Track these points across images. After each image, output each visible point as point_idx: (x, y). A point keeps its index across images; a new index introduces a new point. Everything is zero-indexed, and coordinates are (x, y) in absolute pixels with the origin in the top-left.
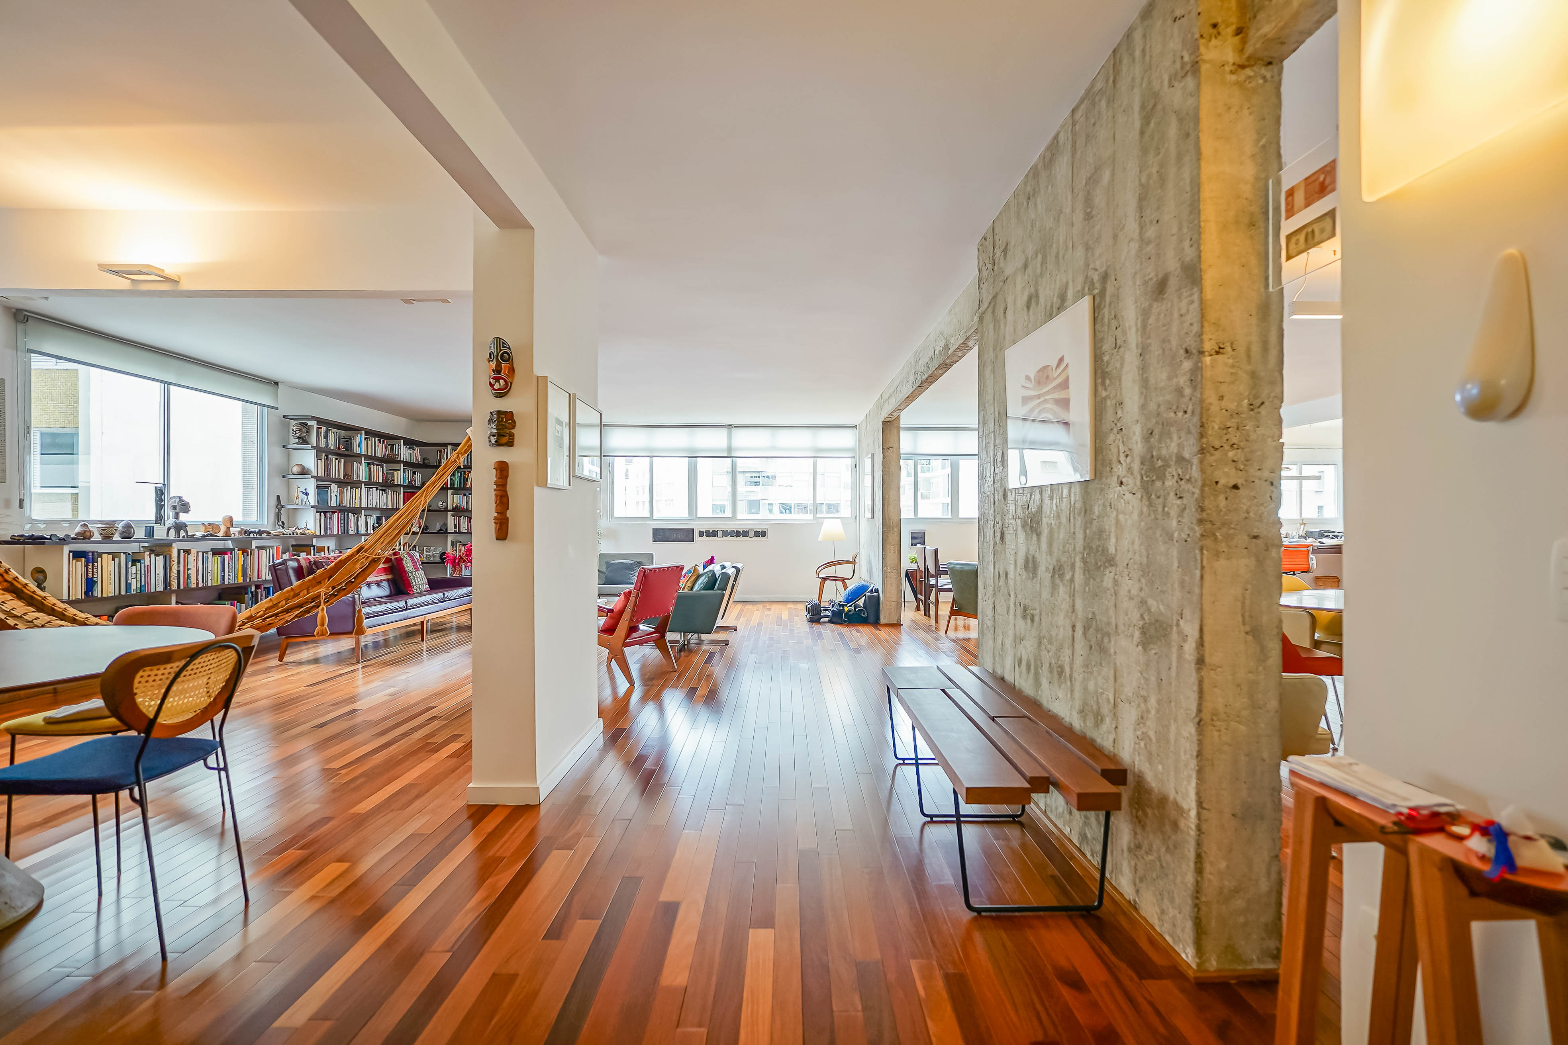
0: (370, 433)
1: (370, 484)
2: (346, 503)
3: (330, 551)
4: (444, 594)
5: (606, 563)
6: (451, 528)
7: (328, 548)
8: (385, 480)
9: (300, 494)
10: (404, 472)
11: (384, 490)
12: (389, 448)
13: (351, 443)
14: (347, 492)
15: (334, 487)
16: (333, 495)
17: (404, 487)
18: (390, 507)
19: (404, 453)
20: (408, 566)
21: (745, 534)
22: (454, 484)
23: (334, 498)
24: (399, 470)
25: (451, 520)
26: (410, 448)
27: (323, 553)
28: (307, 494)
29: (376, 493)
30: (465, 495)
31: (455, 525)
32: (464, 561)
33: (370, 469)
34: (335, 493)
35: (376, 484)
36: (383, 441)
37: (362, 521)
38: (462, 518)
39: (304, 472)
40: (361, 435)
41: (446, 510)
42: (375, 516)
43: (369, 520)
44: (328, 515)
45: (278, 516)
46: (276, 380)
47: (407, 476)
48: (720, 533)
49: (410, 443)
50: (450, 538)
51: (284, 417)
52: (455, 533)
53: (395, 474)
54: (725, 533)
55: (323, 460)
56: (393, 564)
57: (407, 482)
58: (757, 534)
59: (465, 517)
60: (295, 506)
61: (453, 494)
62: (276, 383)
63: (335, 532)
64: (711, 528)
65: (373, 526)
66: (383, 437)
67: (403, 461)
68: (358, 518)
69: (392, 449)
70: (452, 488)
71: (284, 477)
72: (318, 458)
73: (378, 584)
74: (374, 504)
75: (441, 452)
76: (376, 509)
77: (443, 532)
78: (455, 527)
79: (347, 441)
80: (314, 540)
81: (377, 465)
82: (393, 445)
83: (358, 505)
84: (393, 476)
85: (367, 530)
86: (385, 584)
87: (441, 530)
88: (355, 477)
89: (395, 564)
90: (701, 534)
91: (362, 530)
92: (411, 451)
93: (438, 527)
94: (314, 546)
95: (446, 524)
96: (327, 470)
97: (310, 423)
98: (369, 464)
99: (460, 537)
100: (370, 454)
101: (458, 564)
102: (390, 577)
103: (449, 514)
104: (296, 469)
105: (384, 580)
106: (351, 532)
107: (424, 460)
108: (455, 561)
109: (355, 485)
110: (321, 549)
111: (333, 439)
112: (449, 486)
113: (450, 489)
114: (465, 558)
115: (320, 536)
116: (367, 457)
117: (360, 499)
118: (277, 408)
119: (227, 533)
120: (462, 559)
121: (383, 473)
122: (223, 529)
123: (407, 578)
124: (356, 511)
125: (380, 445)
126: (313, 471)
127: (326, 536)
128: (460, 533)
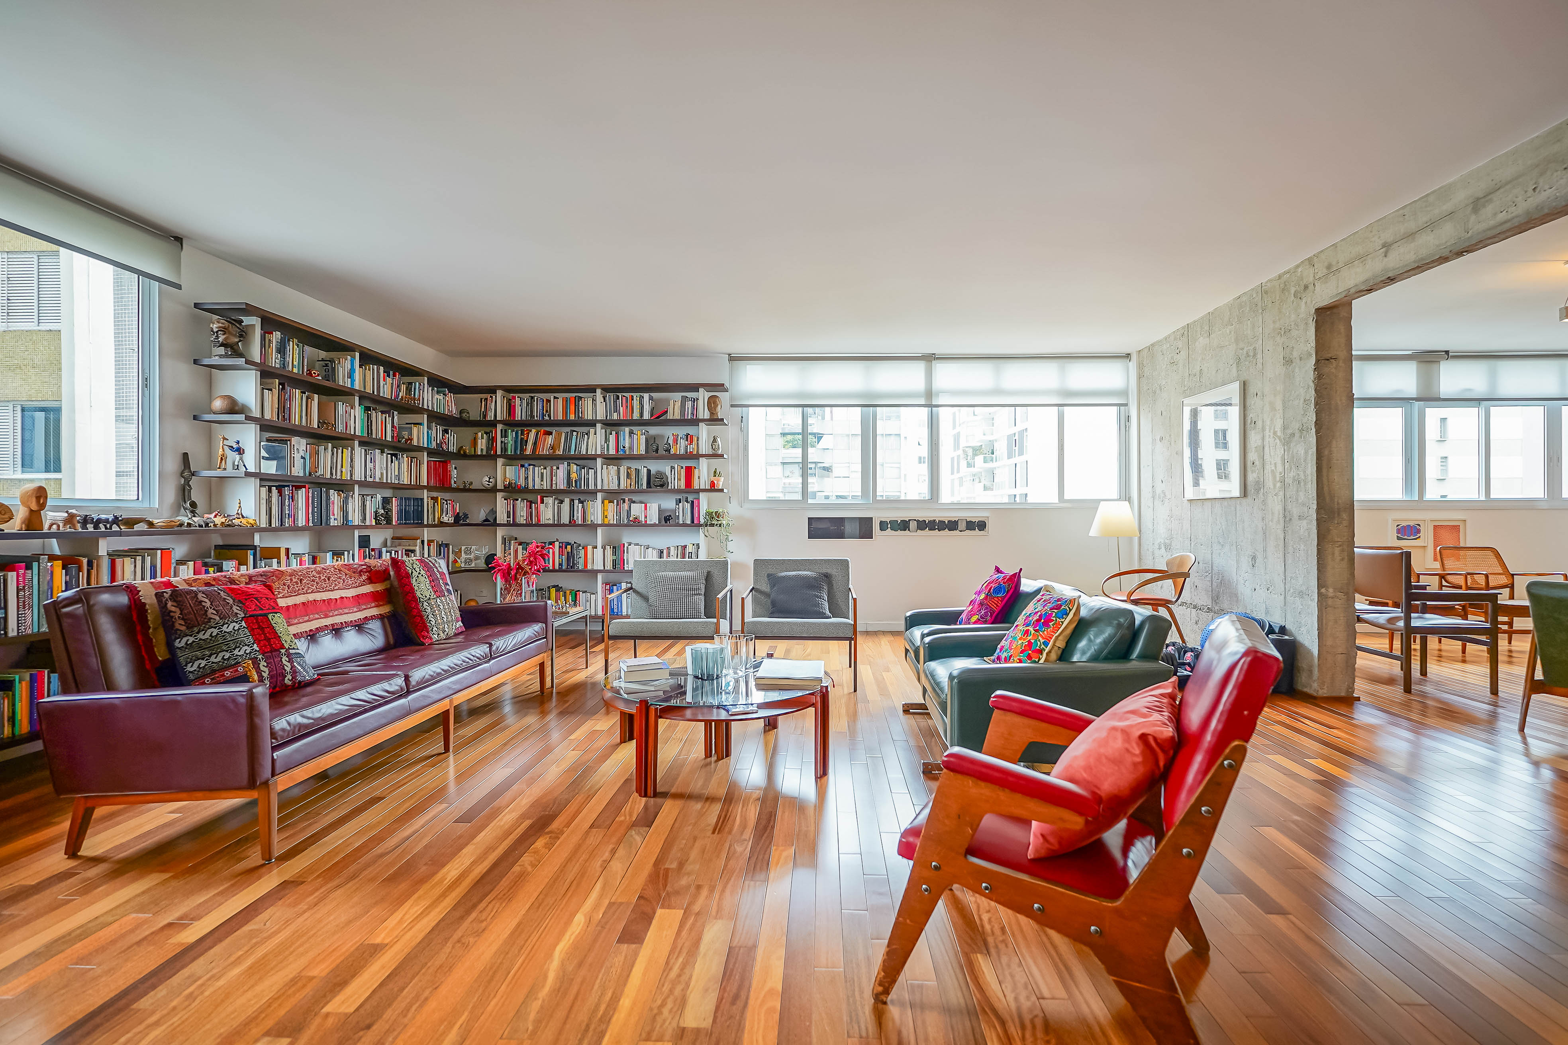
0: (368, 358)
1: (367, 443)
2: (324, 471)
3: (292, 557)
4: (491, 645)
5: (769, 575)
6: (501, 517)
7: (287, 550)
8: (397, 437)
9: (228, 451)
10: (429, 428)
11: (396, 455)
12: (403, 387)
13: (334, 369)
14: (326, 454)
15: (299, 443)
16: (297, 456)
17: (431, 453)
18: (406, 481)
19: (429, 398)
20: (422, 586)
21: (952, 526)
22: (506, 450)
23: (299, 462)
24: (420, 424)
25: (501, 506)
26: (438, 392)
27: (275, 561)
28: (240, 451)
29: (380, 459)
30: (522, 466)
31: (509, 513)
32: (526, 573)
33: (369, 417)
34: (302, 453)
35: (382, 446)
36: (394, 375)
37: (354, 505)
38: (518, 502)
39: (234, 408)
40: (354, 357)
41: (494, 490)
42: (379, 497)
43: (368, 503)
44: (287, 491)
45: (184, 491)
46: (179, 231)
47: (434, 435)
48: (912, 525)
49: (438, 383)
50: (500, 533)
51: (196, 305)
52: (508, 525)
53: (415, 430)
54: (922, 525)
55: (276, 391)
56: (392, 585)
57: (434, 445)
58: (971, 526)
59: (523, 500)
60: (218, 473)
61: (505, 465)
62: (179, 240)
63: (301, 522)
64: (899, 515)
65: (376, 513)
66: (393, 367)
67: (427, 410)
68: (347, 498)
69: (409, 390)
70: (504, 455)
71: (195, 418)
72: (264, 386)
73: (360, 626)
74: (378, 475)
75: (486, 399)
76: (381, 485)
77: (490, 523)
78: (509, 517)
79: (326, 365)
80: (257, 537)
81: (382, 412)
82: (410, 383)
83: (346, 476)
84: (411, 434)
85: (365, 519)
86: (375, 626)
87: (486, 520)
88: (340, 428)
89: (396, 583)
90: (883, 526)
91: (355, 518)
92: (441, 397)
93: (482, 515)
94: (254, 548)
95: (494, 512)
96: (283, 409)
97: (247, 320)
98: (367, 409)
99: (514, 532)
100: (369, 390)
101: (516, 579)
102: (385, 609)
103: (499, 495)
104: (218, 404)
105: (372, 618)
106: (333, 523)
107: (461, 412)
108: (509, 573)
109: (341, 440)
110: (272, 553)
111: (296, 356)
112: (499, 452)
113: (500, 456)
114: (528, 568)
115: (269, 529)
116: (363, 397)
117: (352, 467)
118: (179, 287)
119: (33, 523)
120: (522, 569)
121: (393, 426)
122: (20, 514)
123: (420, 611)
124: (344, 487)
125: (389, 380)
126: (253, 408)
127: (282, 528)
128: (515, 524)
